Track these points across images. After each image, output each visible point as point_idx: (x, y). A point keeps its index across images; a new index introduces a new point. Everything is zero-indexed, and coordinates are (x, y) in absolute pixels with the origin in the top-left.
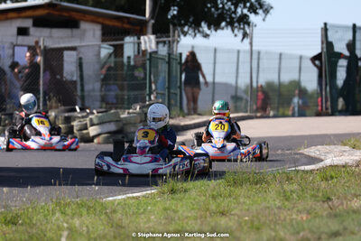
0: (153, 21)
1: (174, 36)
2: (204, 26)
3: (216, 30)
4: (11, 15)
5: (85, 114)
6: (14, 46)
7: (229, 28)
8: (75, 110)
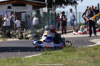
0: (47, 4)
1: (53, 8)
2: (63, 5)
3: (67, 6)
4: (6, 3)
5: (26, 31)
6: (7, 12)
7: (71, 5)
8: (24, 30)
